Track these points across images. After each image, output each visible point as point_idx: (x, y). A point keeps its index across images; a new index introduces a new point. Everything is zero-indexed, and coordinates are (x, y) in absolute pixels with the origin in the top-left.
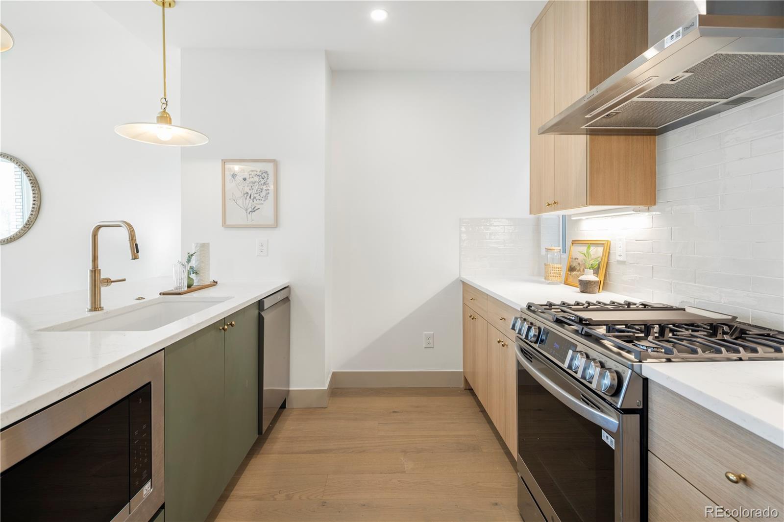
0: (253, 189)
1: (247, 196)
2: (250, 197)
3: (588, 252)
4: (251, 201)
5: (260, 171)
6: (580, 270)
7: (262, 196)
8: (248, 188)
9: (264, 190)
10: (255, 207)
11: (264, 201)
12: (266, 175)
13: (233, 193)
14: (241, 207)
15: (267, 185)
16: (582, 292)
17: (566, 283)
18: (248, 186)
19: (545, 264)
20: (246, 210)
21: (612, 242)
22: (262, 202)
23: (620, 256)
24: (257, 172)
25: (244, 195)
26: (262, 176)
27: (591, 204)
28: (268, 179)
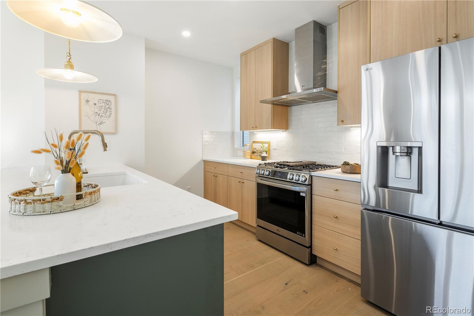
0: (101, 110)
1: (97, 114)
2: (99, 115)
3: (263, 146)
4: (100, 118)
5: (106, 101)
6: (257, 153)
7: (107, 115)
8: (98, 110)
9: (108, 112)
10: (102, 121)
11: (108, 118)
12: (109, 103)
13: (87, 112)
14: (92, 121)
15: (111, 109)
16: (262, 160)
17: (251, 158)
18: (97, 108)
19: (244, 151)
20: (96, 123)
21: (271, 142)
22: (107, 118)
23: (275, 147)
24: (103, 100)
25: (95, 113)
26: (107, 103)
27: (273, 129)
28: (111, 105)
